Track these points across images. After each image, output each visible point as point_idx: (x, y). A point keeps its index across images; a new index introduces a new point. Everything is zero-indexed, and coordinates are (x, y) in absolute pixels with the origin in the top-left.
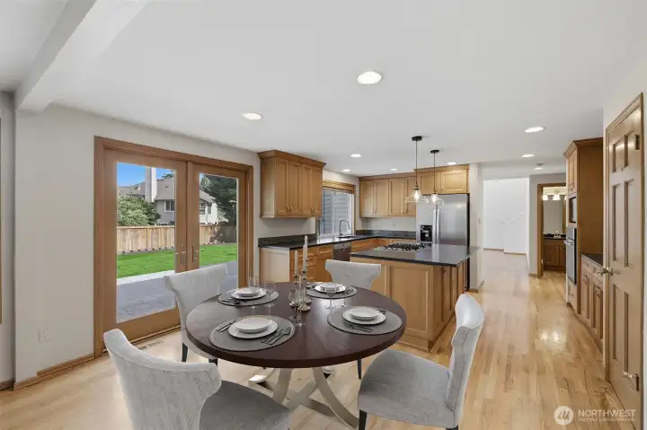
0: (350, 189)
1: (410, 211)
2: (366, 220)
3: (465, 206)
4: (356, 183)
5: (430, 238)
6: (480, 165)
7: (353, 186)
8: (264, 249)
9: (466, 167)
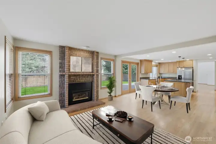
0: (157, 66)
1: (174, 72)
2: (160, 74)
3: (192, 70)
4: (158, 64)
5: (181, 78)
6: (196, 60)
7: (157, 65)
8: (141, 80)
9: (192, 60)
